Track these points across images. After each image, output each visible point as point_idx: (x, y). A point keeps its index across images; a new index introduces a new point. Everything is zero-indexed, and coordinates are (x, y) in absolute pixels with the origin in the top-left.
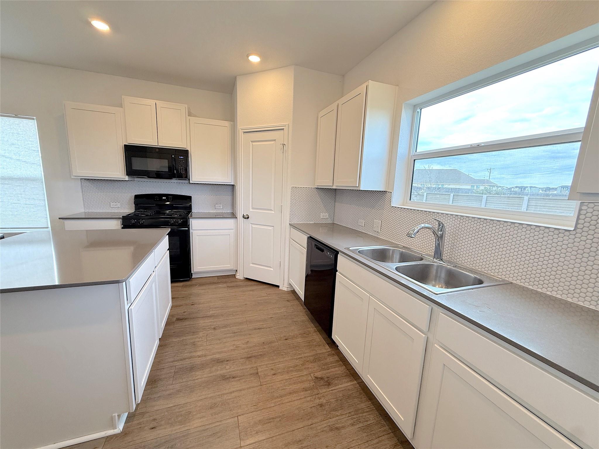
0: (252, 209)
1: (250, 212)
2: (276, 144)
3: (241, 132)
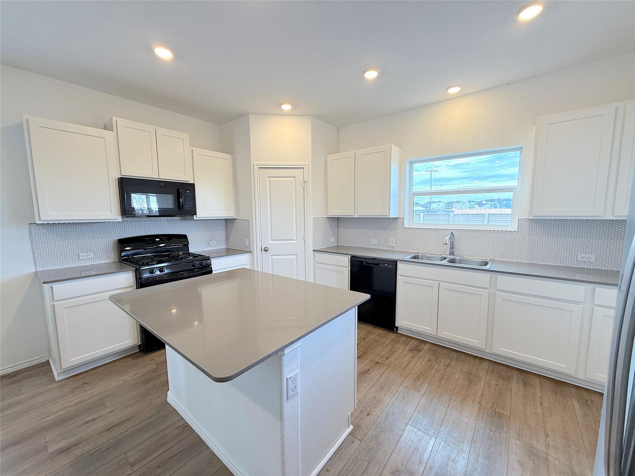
0: (271, 241)
1: (269, 243)
2: (295, 180)
3: (256, 167)
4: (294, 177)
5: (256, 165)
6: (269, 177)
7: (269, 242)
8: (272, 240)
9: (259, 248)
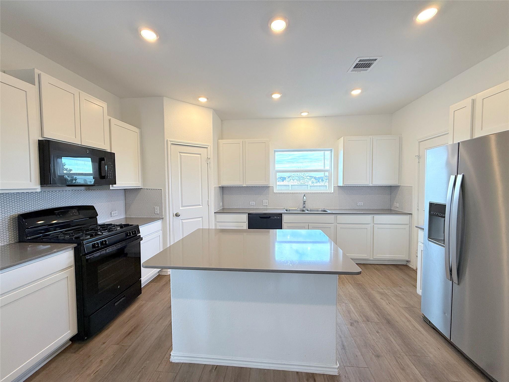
1: (180, 210)
2: (201, 157)
3: (169, 143)
4: (200, 154)
5: (170, 141)
6: (180, 152)
7: (180, 208)
8: (182, 206)
9: (171, 214)
